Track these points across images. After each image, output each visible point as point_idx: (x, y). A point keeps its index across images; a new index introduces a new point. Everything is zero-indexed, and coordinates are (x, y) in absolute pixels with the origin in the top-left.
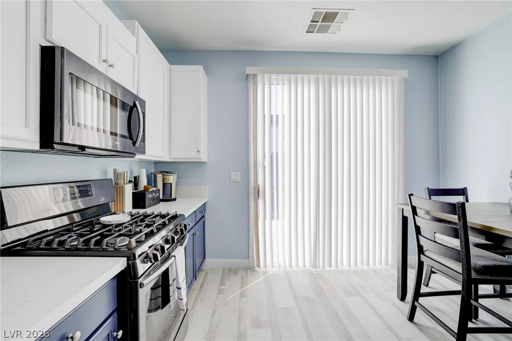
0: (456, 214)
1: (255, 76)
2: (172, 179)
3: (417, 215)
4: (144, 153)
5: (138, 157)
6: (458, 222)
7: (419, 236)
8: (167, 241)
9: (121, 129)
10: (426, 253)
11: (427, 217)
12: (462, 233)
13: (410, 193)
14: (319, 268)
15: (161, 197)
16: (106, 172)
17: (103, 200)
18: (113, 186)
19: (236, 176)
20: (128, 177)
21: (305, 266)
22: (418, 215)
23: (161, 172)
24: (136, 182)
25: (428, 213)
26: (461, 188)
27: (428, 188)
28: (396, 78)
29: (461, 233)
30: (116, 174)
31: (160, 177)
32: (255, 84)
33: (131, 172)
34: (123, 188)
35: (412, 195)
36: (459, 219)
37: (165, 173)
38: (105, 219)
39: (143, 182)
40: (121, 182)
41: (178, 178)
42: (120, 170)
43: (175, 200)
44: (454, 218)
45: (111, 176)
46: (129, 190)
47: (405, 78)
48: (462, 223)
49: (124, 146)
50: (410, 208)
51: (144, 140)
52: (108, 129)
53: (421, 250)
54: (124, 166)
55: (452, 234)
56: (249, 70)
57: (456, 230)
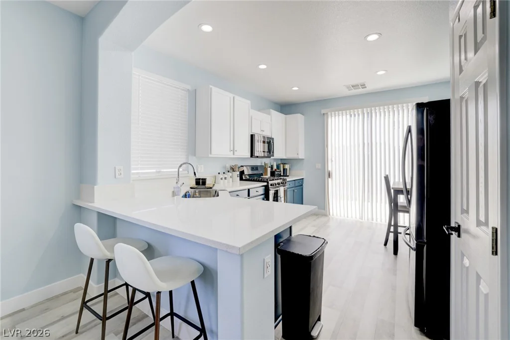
1: (327, 113)
2: (287, 167)
4: (273, 156)
5: (272, 158)
8: (278, 184)
9: (266, 150)
15: (282, 174)
16: (262, 163)
17: (261, 172)
18: (264, 168)
19: (319, 166)
20: (269, 165)
23: (282, 164)
24: (272, 167)
30: (265, 164)
31: (282, 165)
32: (328, 118)
33: (270, 163)
34: (267, 169)
37: (284, 164)
38: (262, 176)
39: (275, 167)
40: (266, 167)
41: (291, 166)
42: (266, 163)
43: (288, 176)
45: (263, 164)
46: (269, 170)
49: (268, 155)
51: (273, 152)
52: (262, 151)
54: (267, 161)
56: (323, 111)
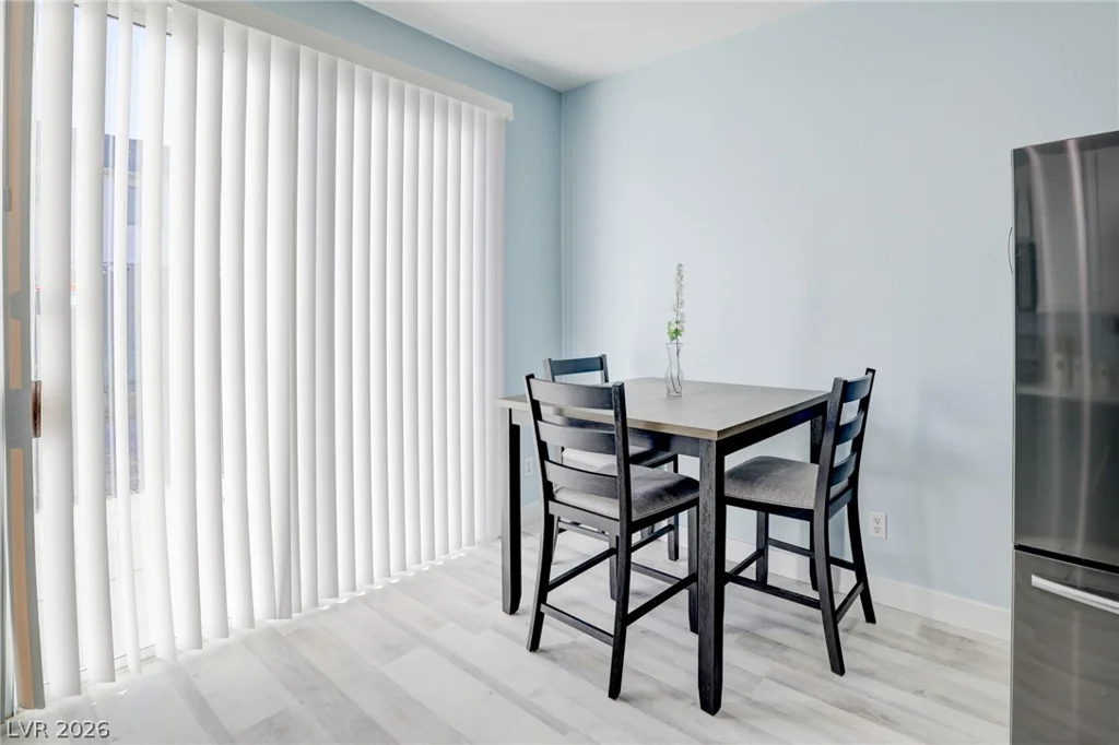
0: (611, 408)
3: (541, 420)
6: (613, 423)
7: (546, 463)
10: (558, 497)
11: (558, 420)
12: (621, 442)
13: (528, 373)
14: (300, 610)
21: (251, 622)
22: (544, 418)
25: (560, 412)
26: (597, 356)
27: (550, 360)
28: (490, 115)
29: (619, 442)
35: (532, 376)
36: (616, 416)
44: (608, 415)
47: (507, 119)
48: (620, 424)
50: (528, 406)
53: (549, 492)
55: (605, 448)
57: (612, 437)
